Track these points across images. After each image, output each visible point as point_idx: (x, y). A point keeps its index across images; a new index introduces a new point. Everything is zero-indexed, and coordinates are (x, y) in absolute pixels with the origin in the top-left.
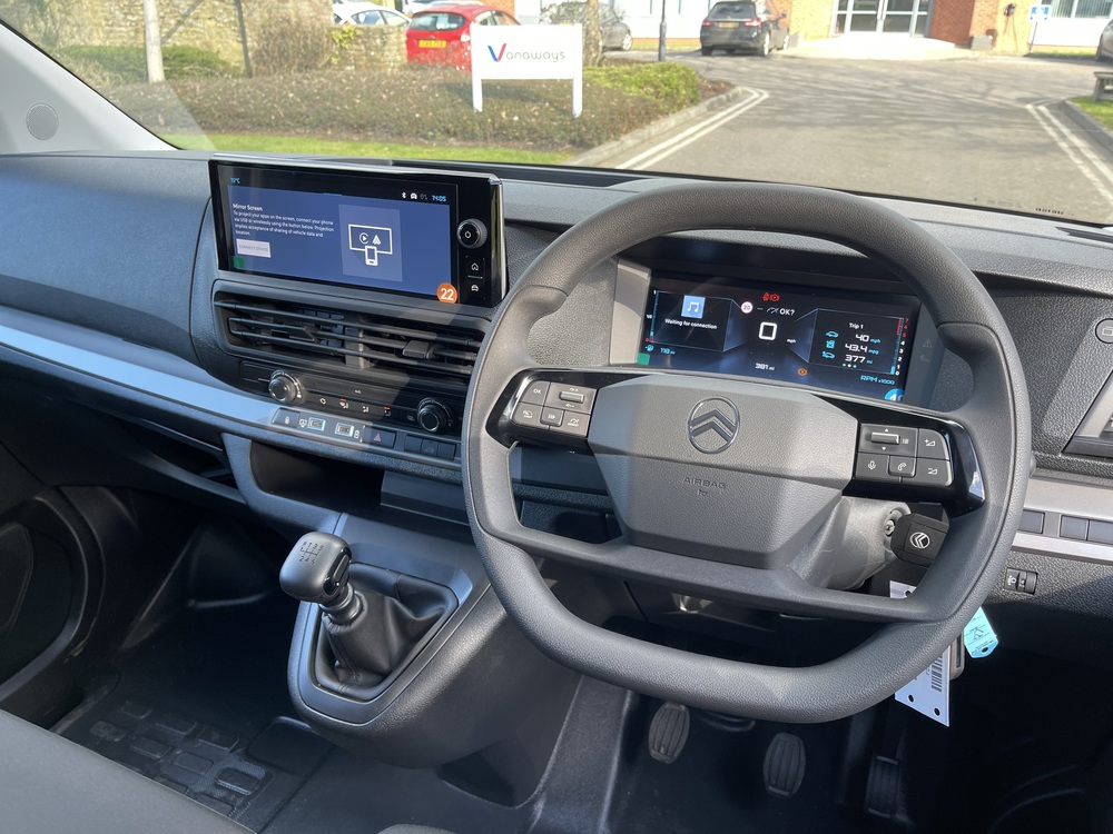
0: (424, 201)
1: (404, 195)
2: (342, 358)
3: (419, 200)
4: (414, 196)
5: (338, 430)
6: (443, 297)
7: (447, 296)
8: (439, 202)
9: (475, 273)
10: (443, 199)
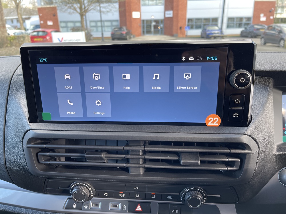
0: (200, 61)
1: (183, 59)
2: (126, 170)
3: (195, 60)
4: (191, 58)
5: (111, 207)
6: (210, 124)
7: (213, 122)
8: (212, 61)
9: (237, 105)
10: (216, 58)
